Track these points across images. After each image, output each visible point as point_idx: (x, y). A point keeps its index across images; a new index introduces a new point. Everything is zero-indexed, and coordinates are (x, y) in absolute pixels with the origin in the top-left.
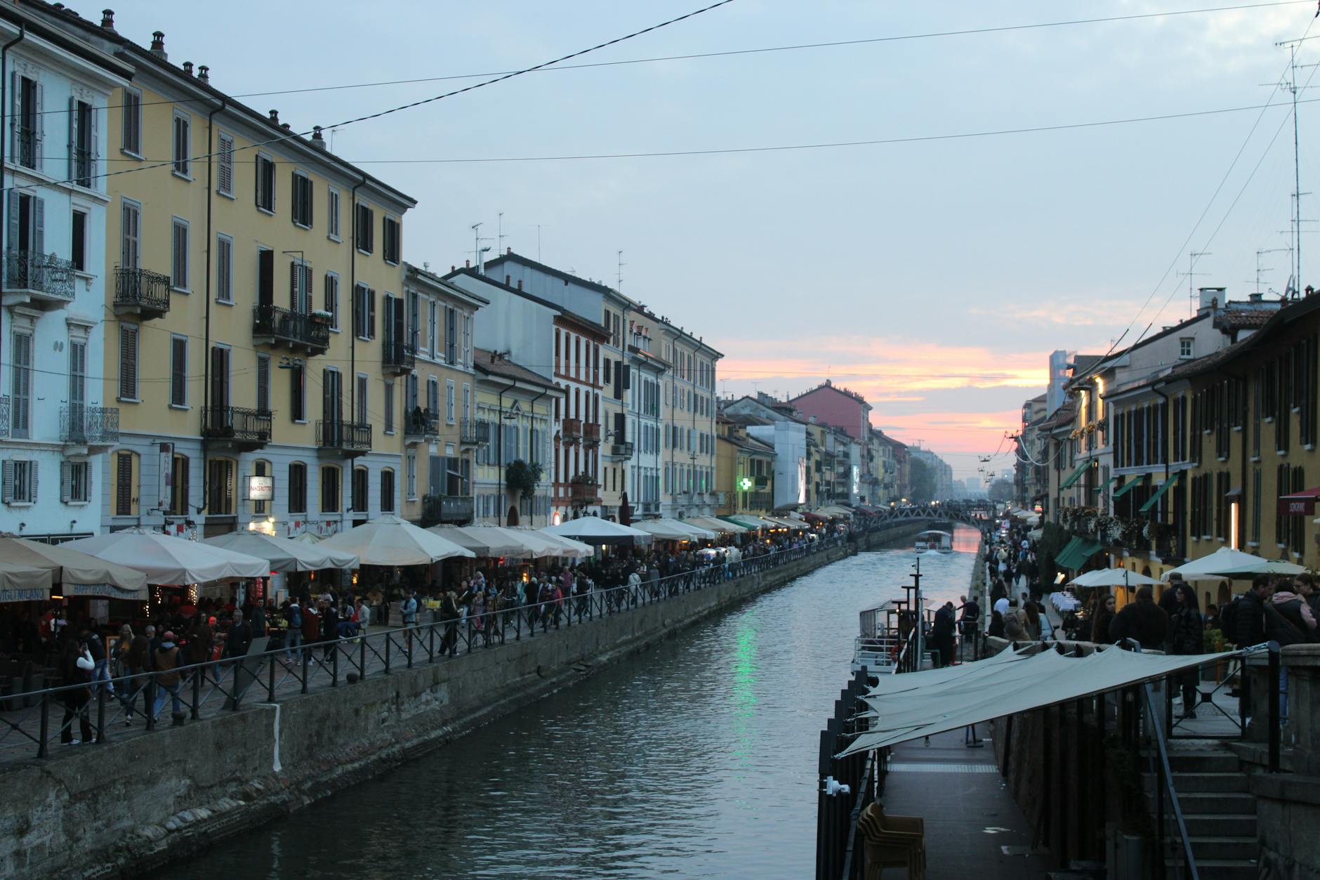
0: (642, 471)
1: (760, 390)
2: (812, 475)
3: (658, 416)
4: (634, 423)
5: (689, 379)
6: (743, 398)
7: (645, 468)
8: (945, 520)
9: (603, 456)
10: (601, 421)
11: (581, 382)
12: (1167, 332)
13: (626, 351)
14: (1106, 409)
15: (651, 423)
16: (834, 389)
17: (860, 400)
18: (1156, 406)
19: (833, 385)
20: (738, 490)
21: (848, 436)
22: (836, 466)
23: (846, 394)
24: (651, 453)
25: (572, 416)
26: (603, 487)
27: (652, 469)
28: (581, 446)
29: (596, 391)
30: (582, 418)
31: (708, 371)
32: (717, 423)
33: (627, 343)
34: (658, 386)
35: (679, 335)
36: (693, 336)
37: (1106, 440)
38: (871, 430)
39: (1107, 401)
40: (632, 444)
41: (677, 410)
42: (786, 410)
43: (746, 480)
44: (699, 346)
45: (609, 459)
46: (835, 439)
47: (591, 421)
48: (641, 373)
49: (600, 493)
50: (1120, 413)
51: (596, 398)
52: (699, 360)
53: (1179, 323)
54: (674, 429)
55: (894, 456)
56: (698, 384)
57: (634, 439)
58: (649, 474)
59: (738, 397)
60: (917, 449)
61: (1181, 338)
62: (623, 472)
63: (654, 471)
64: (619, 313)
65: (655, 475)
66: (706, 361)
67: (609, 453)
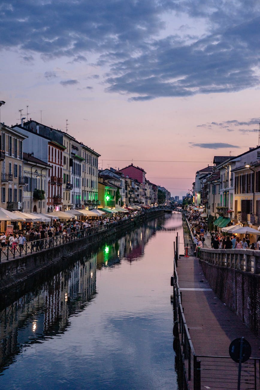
0: (75, 193)
1: (111, 167)
2: (127, 195)
3: (80, 175)
4: (73, 178)
5: (90, 163)
6: (105, 170)
7: (76, 193)
8: (169, 210)
9: (63, 188)
10: (63, 177)
11: (56, 164)
12: (252, 150)
13: (71, 154)
14: (232, 175)
15: (78, 178)
16: (134, 167)
17: (142, 170)
18: (250, 174)
19: (133, 165)
20: (105, 200)
21: (138, 182)
22: (135, 192)
23: (138, 168)
24: (78, 188)
25: (54, 175)
26: (63, 199)
27: (78, 193)
28: (57, 185)
29: (61, 167)
30: (57, 176)
31: (96, 160)
32: (98, 178)
33: (71, 152)
34: (80, 166)
35: (86, 149)
36: (91, 149)
37: (232, 185)
38: (146, 180)
39: (232, 172)
40: (73, 185)
41: (86, 174)
42: (119, 173)
43: (108, 197)
44: (93, 152)
45: (65, 190)
46: (135, 183)
47: (60, 177)
48: (75, 161)
49: (62, 201)
50: (237, 176)
51: (61, 169)
52: (93, 157)
53: (257, 147)
55: (153, 189)
56: (93, 165)
57: (73, 183)
58: (77, 195)
59: (103, 169)
60: (159, 187)
61: (258, 152)
62: (69, 194)
63: (79, 194)
64: (68, 141)
65: (79, 195)
66: (95, 157)
67: (65, 187)
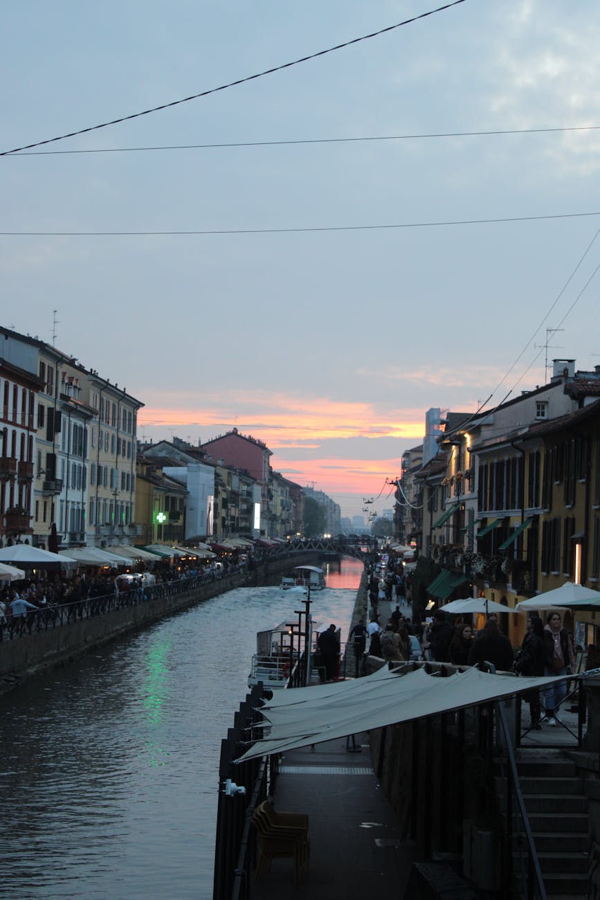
0: (70, 504)
1: (176, 436)
2: (219, 511)
3: (85, 456)
4: (63, 463)
5: (113, 425)
6: (161, 442)
7: (73, 502)
8: (333, 553)
9: (35, 491)
10: (34, 460)
11: (17, 425)
12: (526, 396)
13: (59, 399)
14: (472, 461)
15: (78, 462)
16: (240, 436)
17: (262, 446)
18: (514, 460)
19: (239, 433)
20: (154, 523)
21: (252, 478)
22: (240, 504)
23: (251, 440)
24: (79, 489)
25: (9, 454)
26: (34, 519)
27: (78, 503)
28: (16, 481)
29: (31, 433)
30: (18, 457)
31: (130, 420)
32: (137, 464)
33: (60, 391)
34: (86, 430)
35: (105, 386)
36: (118, 387)
37: (472, 487)
38: (271, 472)
39: (473, 454)
40: (62, 481)
41: (102, 451)
42: (198, 454)
43: (161, 514)
44: (123, 396)
45: (41, 494)
46: (240, 480)
47: (25, 460)
48: (71, 419)
49: (32, 523)
50: (484, 464)
51: (31, 439)
52: (122, 408)
53: (536, 389)
54: (99, 468)
55: (291, 496)
56: (121, 429)
57: (63, 476)
58: (76, 507)
59: (155, 441)
60: (311, 490)
61: (537, 402)
62: (53, 505)
63: (81, 506)
64: (53, 365)
65: (81, 508)
66: (129, 409)
67: (40, 488)
